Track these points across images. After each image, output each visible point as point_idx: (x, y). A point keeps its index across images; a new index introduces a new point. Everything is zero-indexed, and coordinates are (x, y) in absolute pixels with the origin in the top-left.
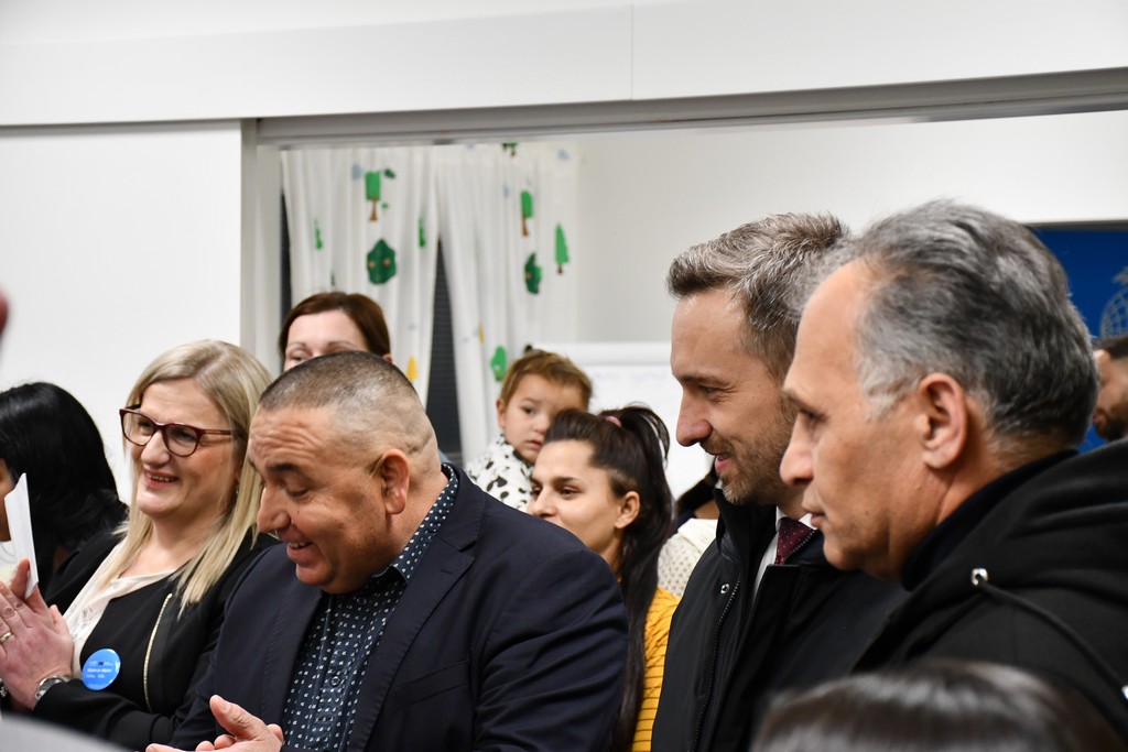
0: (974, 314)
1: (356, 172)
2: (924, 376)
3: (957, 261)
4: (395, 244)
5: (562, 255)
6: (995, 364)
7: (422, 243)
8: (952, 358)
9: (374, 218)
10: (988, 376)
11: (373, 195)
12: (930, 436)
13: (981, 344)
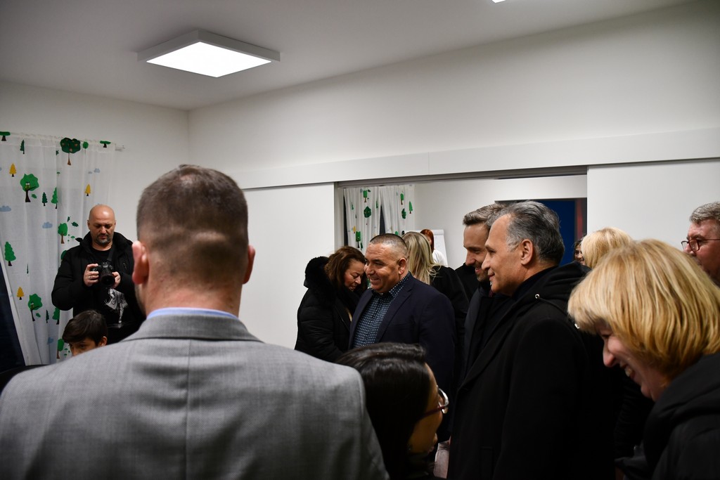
0: (537, 227)
1: (361, 191)
2: (523, 240)
3: (534, 213)
4: (371, 208)
5: (411, 209)
6: (541, 240)
7: (377, 207)
8: (531, 237)
9: (365, 202)
10: (539, 243)
11: (365, 196)
12: (523, 256)
13: (538, 234)
